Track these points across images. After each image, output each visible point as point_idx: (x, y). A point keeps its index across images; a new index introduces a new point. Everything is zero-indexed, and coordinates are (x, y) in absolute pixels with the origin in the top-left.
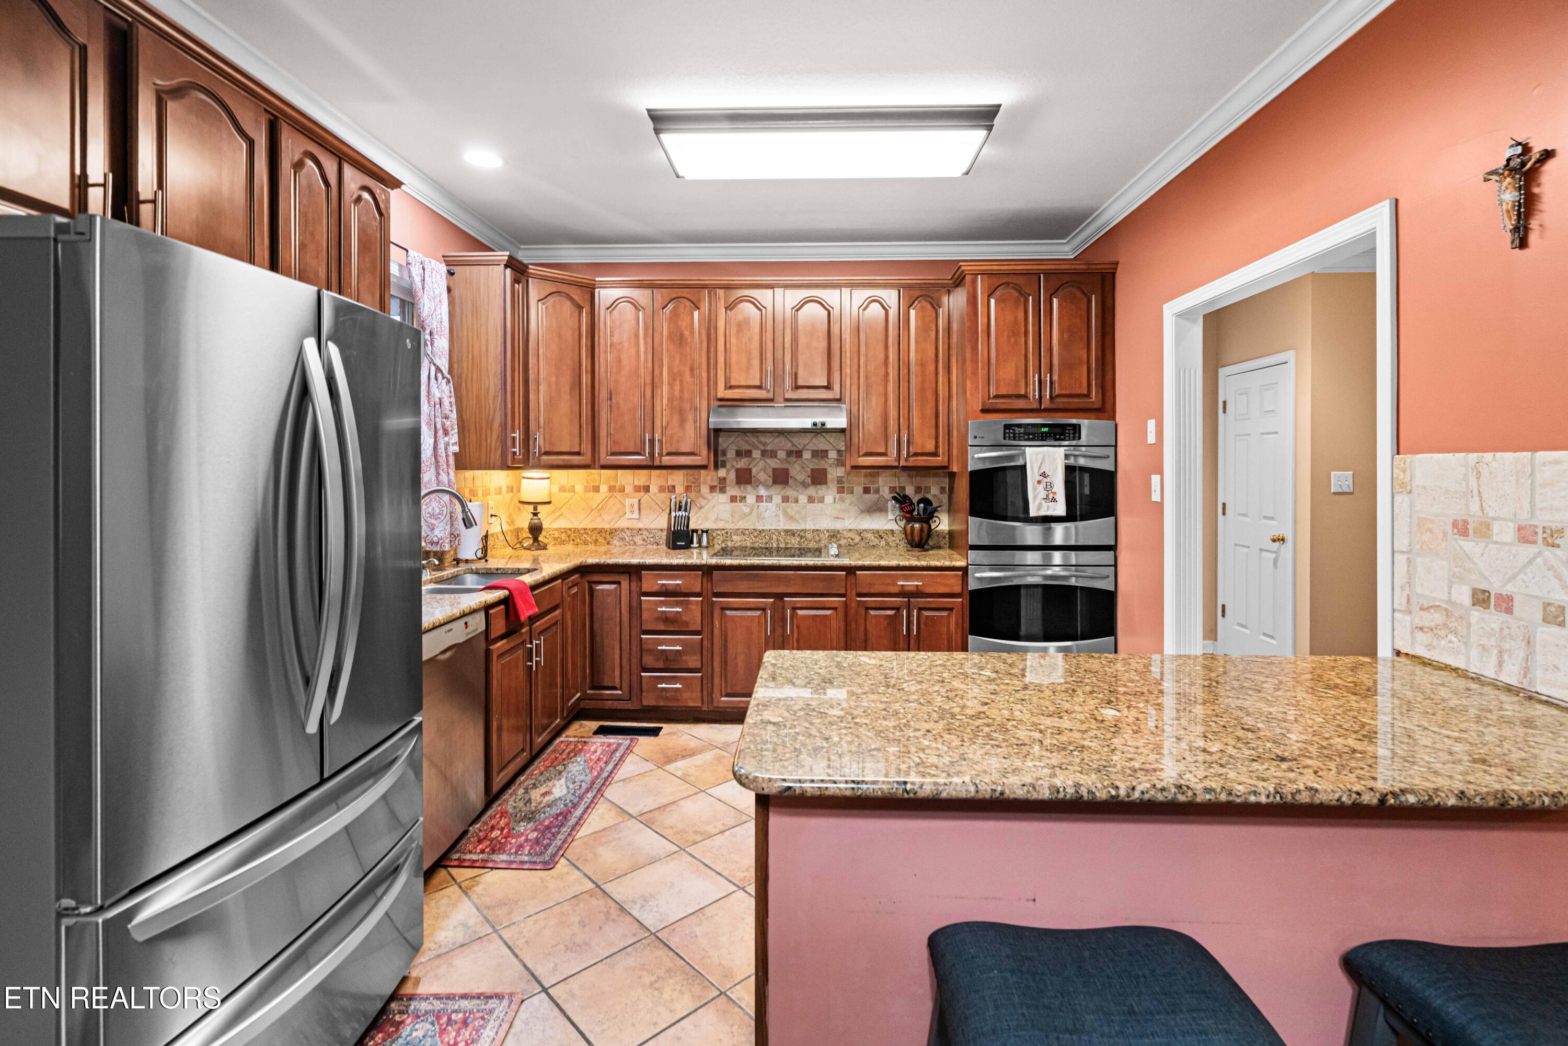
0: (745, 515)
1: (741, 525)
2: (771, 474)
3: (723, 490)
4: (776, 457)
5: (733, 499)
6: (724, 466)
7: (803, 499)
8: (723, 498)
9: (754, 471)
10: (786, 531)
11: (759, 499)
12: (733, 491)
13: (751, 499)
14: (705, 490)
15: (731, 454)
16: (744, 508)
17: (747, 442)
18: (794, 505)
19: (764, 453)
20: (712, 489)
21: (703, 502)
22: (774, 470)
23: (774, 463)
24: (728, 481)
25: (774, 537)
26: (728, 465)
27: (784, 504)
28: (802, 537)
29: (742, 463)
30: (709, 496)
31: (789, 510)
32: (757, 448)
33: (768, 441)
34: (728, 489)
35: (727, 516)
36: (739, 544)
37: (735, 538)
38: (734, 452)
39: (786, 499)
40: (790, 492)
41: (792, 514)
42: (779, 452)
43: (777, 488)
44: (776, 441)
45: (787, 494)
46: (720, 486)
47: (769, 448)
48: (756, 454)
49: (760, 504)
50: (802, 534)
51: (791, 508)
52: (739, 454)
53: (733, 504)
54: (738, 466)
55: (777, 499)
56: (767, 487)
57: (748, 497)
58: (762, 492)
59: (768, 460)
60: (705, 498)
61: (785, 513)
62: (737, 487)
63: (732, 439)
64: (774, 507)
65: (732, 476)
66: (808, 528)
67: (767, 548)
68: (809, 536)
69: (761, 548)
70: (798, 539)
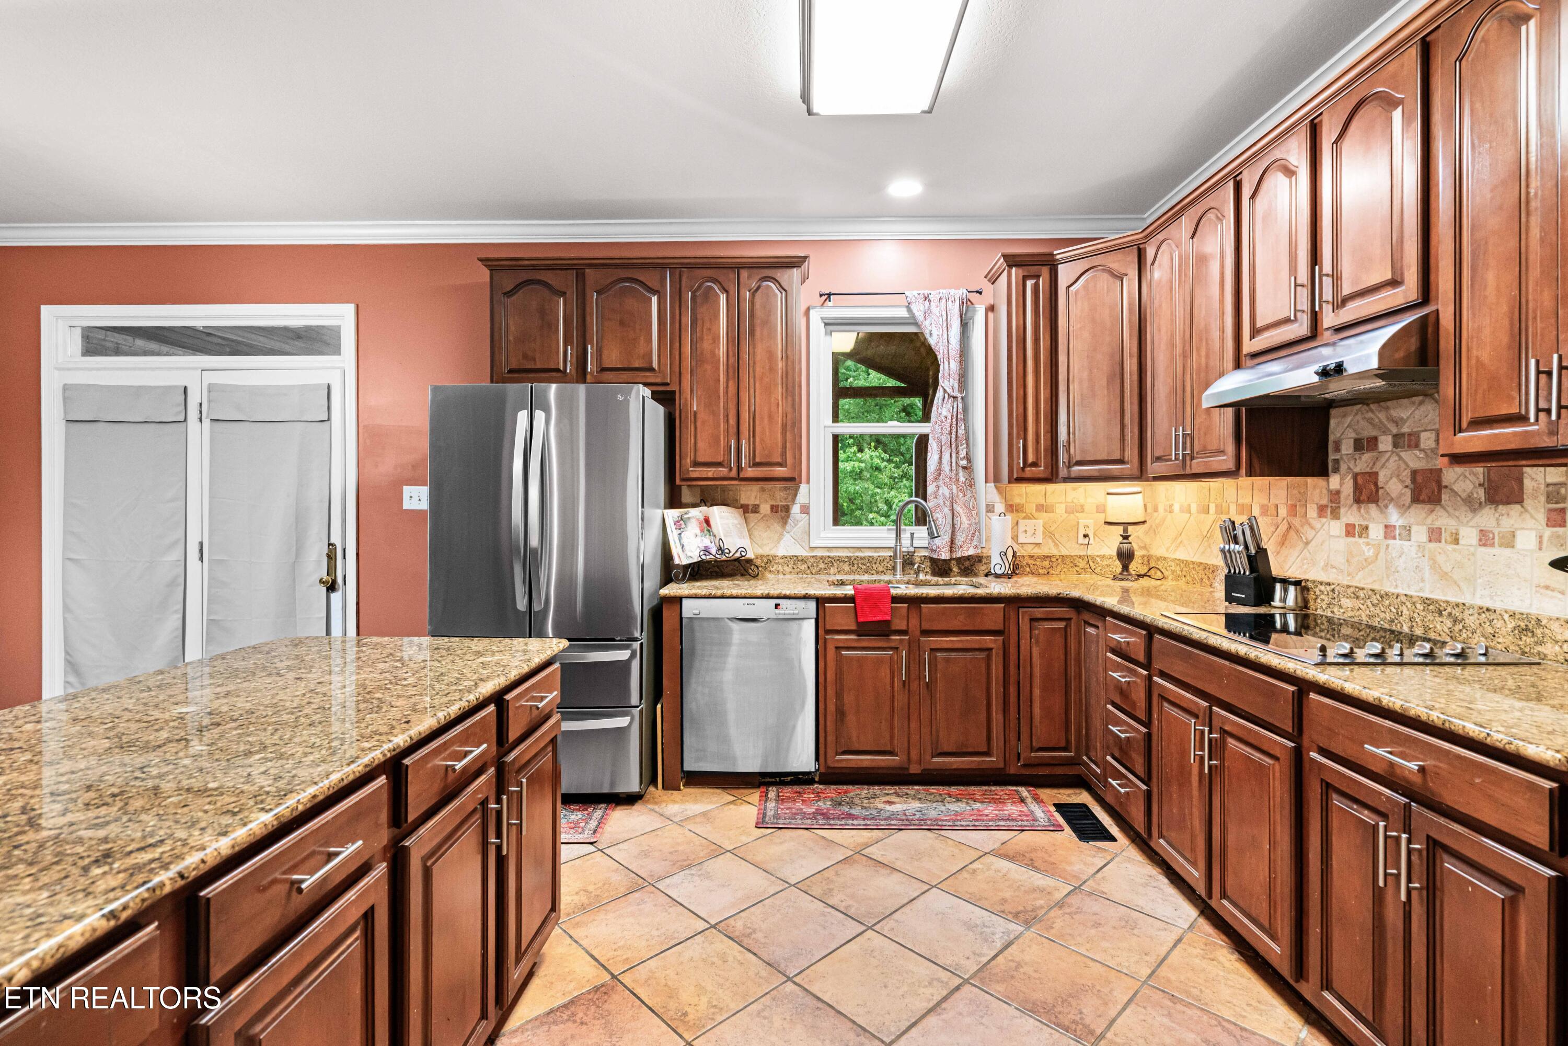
0: (1368, 562)
1: (1362, 580)
2: (1408, 482)
3: (1335, 515)
4: (1417, 446)
5: (1350, 531)
6: (1336, 470)
7: (1469, 535)
8: (1336, 527)
9: (1382, 478)
10: (1427, 602)
11: (1389, 530)
12: (1350, 515)
13: (1376, 531)
14: (1312, 512)
15: (1347, 448)
16: (1365, 548)
17: (1370, 421)
18: (1450, 547)
19: (1399, 441)
20: (1322, 509)
21: (1310, 534)
22: (1414, 473)
23: (1414, 460)
24: (1343, 496)
25: (1405, 612)
26: (1343, 467)
27: (1433, 545)
28: (1455, 621)
29: (1363, 463)
30: (1317, 525)
31: (1441, 559)
32: (1386, 432)
33: (1404, 415)
34: (1342, 511)
35: (1340, 561)
36: (1350, 614)
37: (1346, 602)
38: (1351, 442)
39: (1435, 535)
40: (1442, 519)
41: (1447, 568)
42: (1424, 436)
43: (1418, 513)
44: (1418, 414)
45: (1437, 524)
46: (1331, 508)
47: (1405, 430)
48: (1385, 443)
49: (1391, 542)
50: (1456, 613)
51: (1445, 552)
52: (1360, 445)
53: (1351, 539)
54: (1357, 470)
55: (1420, 534)
56: (1403, 509)
57: (1371, 526)
58: (1394, 517)
59: (1403, 454)
60: (1312, 528)
61: (1435, 566)
62: (1355, 506)
63: (1349, 419)
64: (1414, 549)
65: (1348, 488)
66: (1468, 600)
67: (1392, 632)
68: (1471, 620)
69: (1385, 630)
70: (1449, 623)
